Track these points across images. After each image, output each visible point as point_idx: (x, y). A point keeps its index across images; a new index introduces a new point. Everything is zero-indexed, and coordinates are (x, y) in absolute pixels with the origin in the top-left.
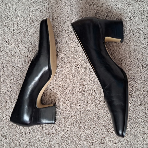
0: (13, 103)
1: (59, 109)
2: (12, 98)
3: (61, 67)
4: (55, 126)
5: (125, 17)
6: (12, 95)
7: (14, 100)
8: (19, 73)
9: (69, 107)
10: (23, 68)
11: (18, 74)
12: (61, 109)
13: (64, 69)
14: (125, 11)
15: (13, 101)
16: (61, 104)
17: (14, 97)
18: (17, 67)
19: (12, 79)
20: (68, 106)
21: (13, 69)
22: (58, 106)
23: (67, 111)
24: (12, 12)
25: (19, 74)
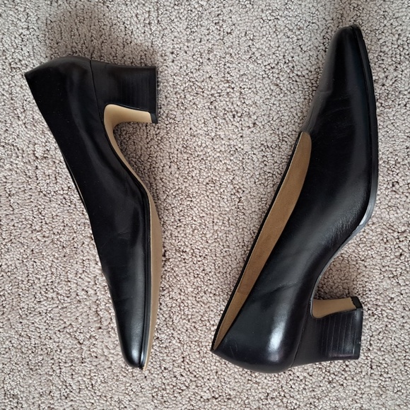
0: (42, 300)
1: (183, 317)
2: (38, 285)
3: (188, 196)
4: (171, 366)
5: (381, 54)
6: (37, 276)
7: (44, 290)
8: (58, 211)
9: (212, 311)
10: (72, 197)
11: (54, 214)
12: (190, 317)
13: (198, 200)
14: (380, 37)
15: (40, 293)
16: (189, 302)
17: (45, 282)
18: (52, 193)
19: (38, 228)
20: (209, 307)
21: (40, 199)
22: (181, 310)
23: (208, 324)
24: (37, 30)
25: (59, 214)
